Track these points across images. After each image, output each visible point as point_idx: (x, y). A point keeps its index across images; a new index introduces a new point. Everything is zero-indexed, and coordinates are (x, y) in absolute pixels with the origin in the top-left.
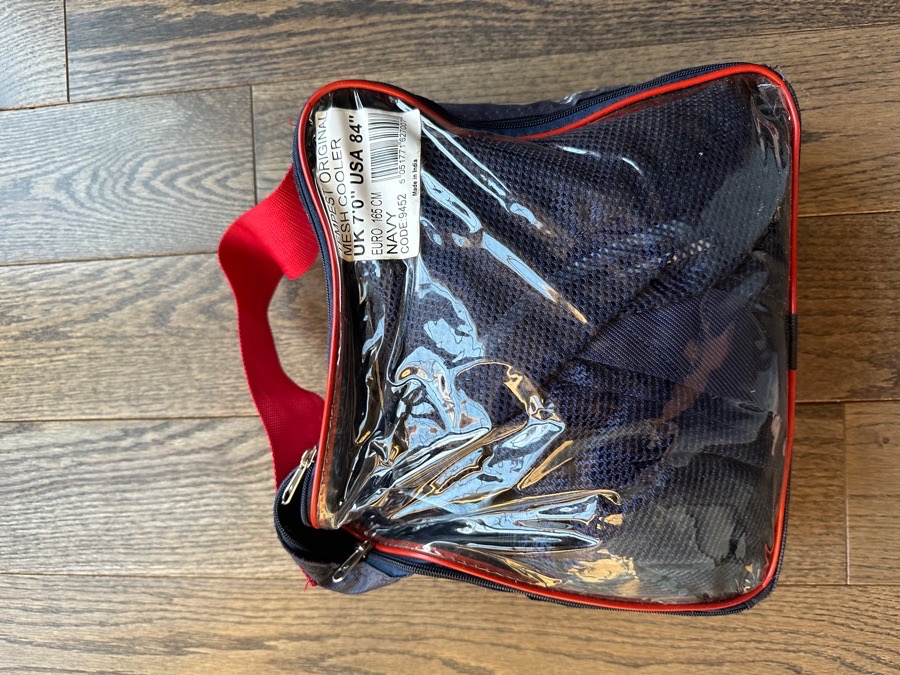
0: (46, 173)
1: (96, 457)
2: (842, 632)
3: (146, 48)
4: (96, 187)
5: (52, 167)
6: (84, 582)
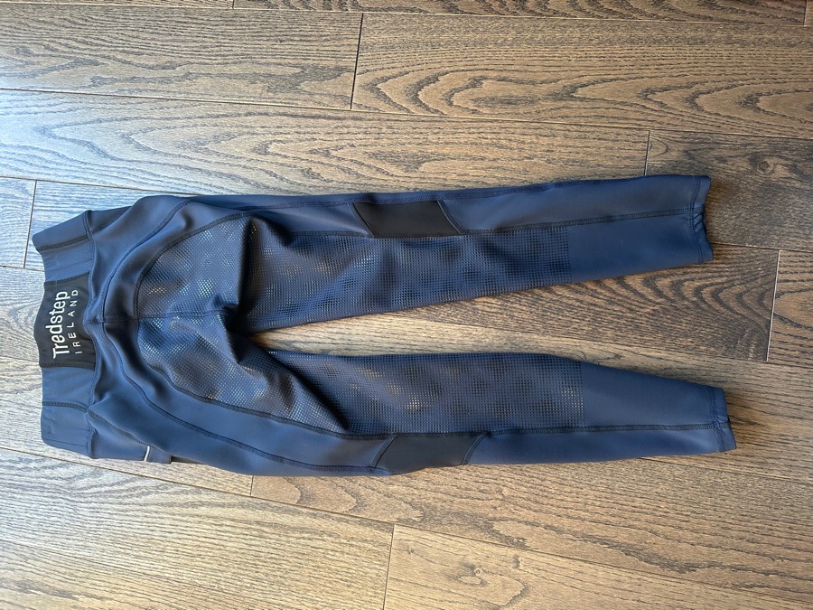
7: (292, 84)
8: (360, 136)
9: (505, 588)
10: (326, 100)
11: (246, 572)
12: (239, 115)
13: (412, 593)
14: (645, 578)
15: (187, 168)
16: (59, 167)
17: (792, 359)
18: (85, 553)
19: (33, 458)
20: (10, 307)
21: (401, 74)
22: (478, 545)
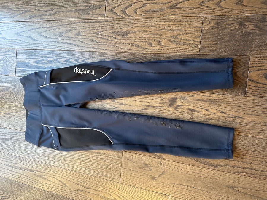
0: (11, 87)
1: (14, 135)
2: (118, 191)
3: (27, 69)
4: (18, 91)
5: (12, 86)
6: (10, 155)
7: (86, 12)
8: (108, 27)
9: (157, 171)
10: (97, 16)
11: (81, 165)
12: (72, 24)
13: (129, 172)
14: (203, 169)
15: (58, 42)
16: (22, 45)
17: (255, 95)
18: (36, 159)
19: (22, 132)
20: (12, 88)
21: (120, 5)
22: (149, 158)
